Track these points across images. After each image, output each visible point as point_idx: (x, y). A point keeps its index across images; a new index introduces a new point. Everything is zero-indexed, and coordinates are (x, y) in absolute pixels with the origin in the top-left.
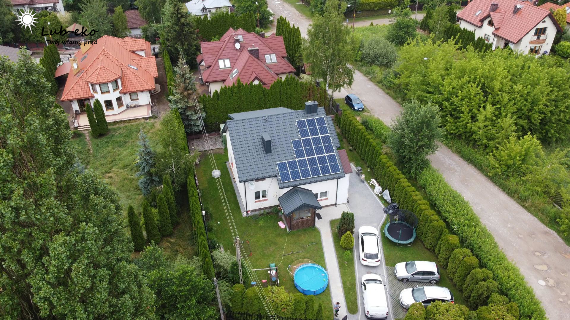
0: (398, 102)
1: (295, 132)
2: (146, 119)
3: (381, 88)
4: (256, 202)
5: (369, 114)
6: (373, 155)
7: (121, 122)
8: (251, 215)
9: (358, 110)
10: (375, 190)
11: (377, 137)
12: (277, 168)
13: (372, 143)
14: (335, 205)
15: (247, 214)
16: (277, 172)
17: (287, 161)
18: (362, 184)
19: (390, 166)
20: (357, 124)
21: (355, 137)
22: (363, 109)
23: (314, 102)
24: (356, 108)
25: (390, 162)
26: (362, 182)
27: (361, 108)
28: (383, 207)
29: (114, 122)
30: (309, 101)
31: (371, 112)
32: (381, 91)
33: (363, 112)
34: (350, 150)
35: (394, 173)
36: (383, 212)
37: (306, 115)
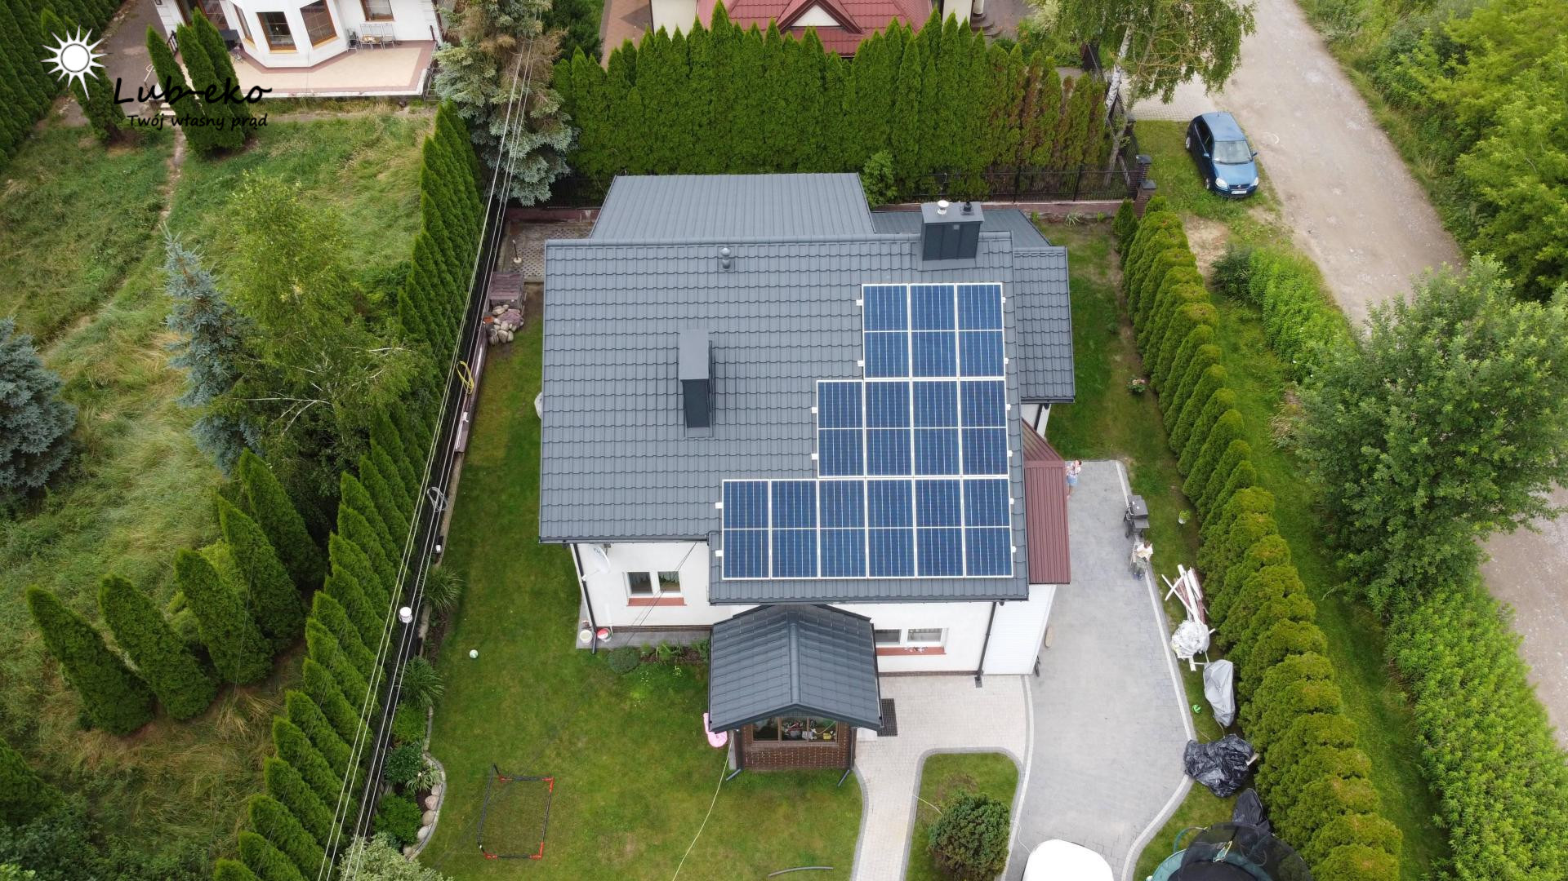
0: (1418, 178)
1: (847, 339)
2: (396, 102)
3: (1364, 96)
4: (632, 602)
5: (1271, 217)
6: (1215, 460)
7: (311, 103)
8: (610, 647)
9: (1226, 195)
10: (1175, 637)
11: (1271, 346)
12: (720, 505)
13: (1224, 408)
14: (978, 675)
15: (596, 640)
16: (713, 526)
17: (770, 481)
18: (1133, 584)
19: (1271, 562)
20: (1187, 291)
21: (1166, 346)
22: (1252, 192)
23: (967, 210)
24: (1221, 183)
25: (1277, 537)
26: (1138, 574)
27: (1244, 186)
28: (1189, 734)
29: (289, 99)
30: (943, 203)
31: (1284, 210)
32: (1358, 107)
33: (1251, 206)
34: (1135, 392)
35: (1277, 608)
36: (1179, 765)
37: (920, 264)
